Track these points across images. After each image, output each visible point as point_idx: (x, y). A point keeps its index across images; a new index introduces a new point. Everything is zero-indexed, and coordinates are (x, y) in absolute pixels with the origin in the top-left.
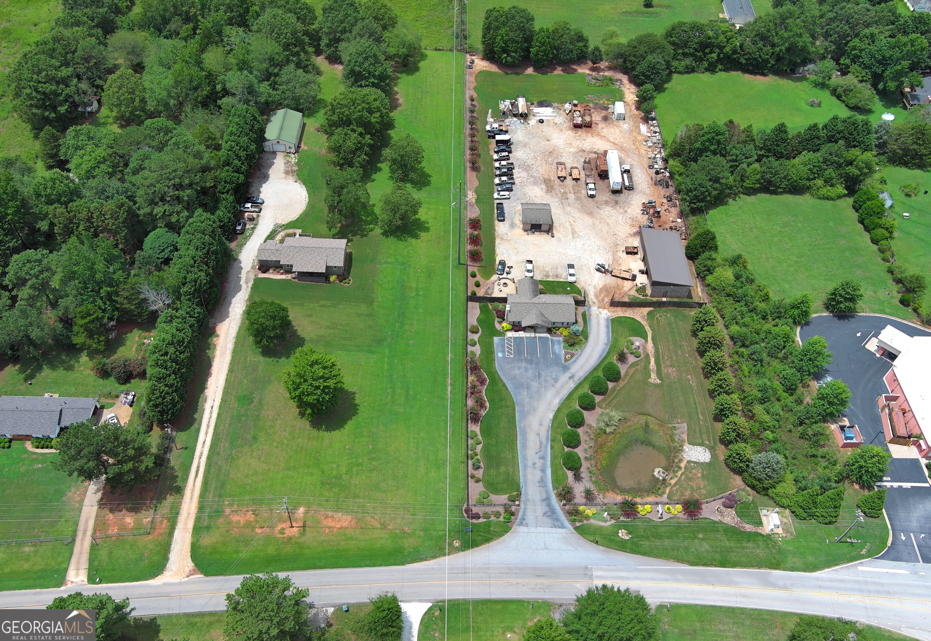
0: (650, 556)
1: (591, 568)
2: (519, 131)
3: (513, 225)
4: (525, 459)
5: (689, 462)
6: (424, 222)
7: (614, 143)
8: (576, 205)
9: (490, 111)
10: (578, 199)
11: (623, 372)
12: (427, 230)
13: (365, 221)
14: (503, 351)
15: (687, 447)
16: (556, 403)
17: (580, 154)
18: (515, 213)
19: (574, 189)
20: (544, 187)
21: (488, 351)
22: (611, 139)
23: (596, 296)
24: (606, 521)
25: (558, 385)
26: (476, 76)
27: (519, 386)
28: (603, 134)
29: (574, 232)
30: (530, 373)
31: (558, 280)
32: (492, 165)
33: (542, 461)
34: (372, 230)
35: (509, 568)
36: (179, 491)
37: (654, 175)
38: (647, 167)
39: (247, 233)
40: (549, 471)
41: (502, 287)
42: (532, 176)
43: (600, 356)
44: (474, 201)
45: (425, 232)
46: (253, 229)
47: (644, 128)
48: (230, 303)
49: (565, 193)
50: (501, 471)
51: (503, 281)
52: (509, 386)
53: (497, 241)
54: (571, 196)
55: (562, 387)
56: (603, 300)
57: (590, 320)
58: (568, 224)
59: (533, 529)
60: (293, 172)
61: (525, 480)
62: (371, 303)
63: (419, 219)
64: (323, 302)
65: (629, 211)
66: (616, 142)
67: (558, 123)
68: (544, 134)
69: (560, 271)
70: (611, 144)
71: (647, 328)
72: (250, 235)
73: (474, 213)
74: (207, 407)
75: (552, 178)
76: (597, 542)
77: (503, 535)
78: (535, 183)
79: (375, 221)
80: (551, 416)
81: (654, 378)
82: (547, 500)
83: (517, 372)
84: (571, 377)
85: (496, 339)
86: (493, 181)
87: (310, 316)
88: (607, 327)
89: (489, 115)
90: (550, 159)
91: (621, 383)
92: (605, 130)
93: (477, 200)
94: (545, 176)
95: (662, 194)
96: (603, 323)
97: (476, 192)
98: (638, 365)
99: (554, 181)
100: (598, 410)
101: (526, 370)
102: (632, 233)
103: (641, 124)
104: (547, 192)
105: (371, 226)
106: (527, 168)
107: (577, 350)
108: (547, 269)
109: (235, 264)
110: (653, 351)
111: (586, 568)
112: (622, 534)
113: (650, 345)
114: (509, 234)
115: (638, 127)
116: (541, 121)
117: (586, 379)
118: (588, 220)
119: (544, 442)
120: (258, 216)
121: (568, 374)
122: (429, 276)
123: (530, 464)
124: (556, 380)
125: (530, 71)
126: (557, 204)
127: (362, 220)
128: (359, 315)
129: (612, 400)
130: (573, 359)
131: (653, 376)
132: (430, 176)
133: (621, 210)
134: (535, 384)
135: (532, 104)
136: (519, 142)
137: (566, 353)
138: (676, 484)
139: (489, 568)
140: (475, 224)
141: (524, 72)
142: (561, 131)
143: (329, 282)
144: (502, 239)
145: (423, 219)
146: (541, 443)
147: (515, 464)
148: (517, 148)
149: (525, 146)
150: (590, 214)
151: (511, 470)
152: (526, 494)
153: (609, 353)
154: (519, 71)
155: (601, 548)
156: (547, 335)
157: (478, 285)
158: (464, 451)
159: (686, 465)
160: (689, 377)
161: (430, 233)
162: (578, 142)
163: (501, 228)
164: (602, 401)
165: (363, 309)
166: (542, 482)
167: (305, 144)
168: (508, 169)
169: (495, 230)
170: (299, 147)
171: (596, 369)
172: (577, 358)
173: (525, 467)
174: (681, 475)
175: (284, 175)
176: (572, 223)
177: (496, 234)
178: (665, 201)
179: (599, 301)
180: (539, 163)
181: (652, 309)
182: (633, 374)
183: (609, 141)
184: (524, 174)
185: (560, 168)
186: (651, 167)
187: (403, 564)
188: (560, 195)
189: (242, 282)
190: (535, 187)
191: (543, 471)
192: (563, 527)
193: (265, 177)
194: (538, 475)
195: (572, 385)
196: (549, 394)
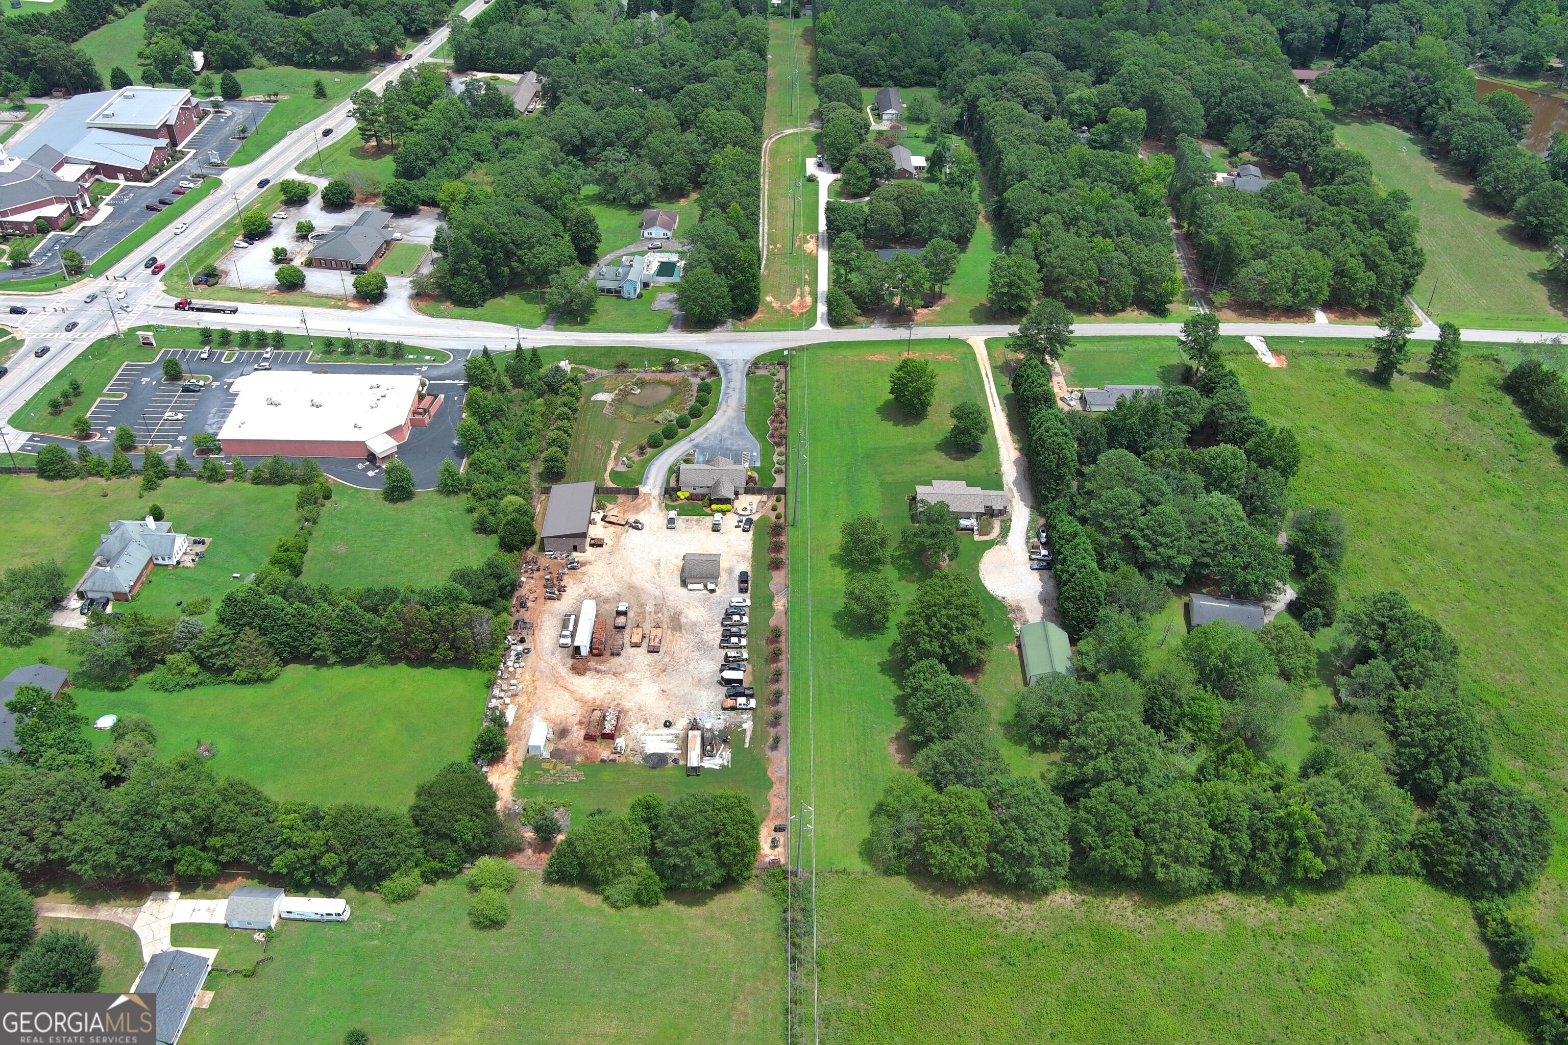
2: (705, 706)
3: (730, 571)
4: (741, 393)
5: (611, 393)
7: (566, 688)
9: (747, 746)
10: (642, 605)
12: (833, 557)
13: (905, 558)
14: (752, 455)
15: (609, 400)
16: (709, 425)
17: (620, 670)
18: (725, 585)
19: (644, 618)
20: (683, 620)
21: (766, 455)
22: (567, 695)
23: (650, 504)
25: (705, 435)
26: (768, 812)
27: (741, 434)
28: (577, 704)
29: (658, 565)
30: (729, 442)
31: (687, 518)
32: (749, 643)
34: (895, 549)
36: (994, 368)
37: (528, 639)
38: (532, 652)
39: (1031, 534)
40: (723, 387)
41: (749, 507)
42: (697, 634)
43: (661, 456)
44: (776, 599)
45: (834, 555)
46: (1028, 538)
47: (510, 715)
48: (1018, 473)
49: (656, 612)
50: (760, 387)
51: (748, 513)
52: (749, 434)
53: (750, 554)
54: (649, 608)
55: (701, 434)
56: (644, 500)
57: (663, 484)
58: (662, 575)
59: (740, 359)
60: (1013, 611)
61: (742, 382)
62: (881, 484)
65: (581, 591)
66: (561, 691)
67: (641, 724)
68: (667, 703)
69: (683, 525)
70: (571, 687)
71: (608, 479)
72: (1028, 531)
73: (778, 578)
74: (999, 407)
75: (670, 632)
76: (696, 354)
77: (761, 355)
78: (694, 624)
79: (894, 560)
80: (715, 417)
81: (616, 444)
82: (727, 372)
83: (741, 443)
84: (692, 440)
85: (758, 464)
86: (750, 617)
87: (938, 467)
88: (647, 478)
89: (749, 734)
90: (667, 660)
92: (572, 711)
93: (772, 599)
94: (678, 634)
95: (528, 613)
96: (650, 482)
97: (772, 610)
98: (629, 451)
99: (668, 628)
101: (732, 444)
102: (588, 566)
103: (511, 722)
104: (679, 614)
105: (897, 553)
106: (702, 646)
108: (697, 527)
109: (1030, 504)
110: (609, 462)
112: (676, 361)
113: (610, 466)
114: (735, 562)
115: (517, 717)
116: (668, 724)
117: (679, 440)
118: (637, 580)
119: (724, 403)
121: (694, 442)
122: (826, 512)
123: (737, 391)
124: (706, 438)
126: (671, 598)
127: (910, 559)
128: (892, 473)
130: (687, 453)
131: (616, 446)
132: (835, 626)
134: (726, 435)
135: (675, 761)
136: (707, 687)
137: (693, 456)
138: (627, 382)
140: (776, 565)
142: (640, 709)
144: (744, 556)
145: (838, 570)
146: (727, 402)
147: (749, 391)
148: (712, 677)
149: (700, 680)
150: (631, 587)
151: (752, 387)
152: (742, 376)
153: (652, 458)
157: (774, 509)
158: (789, 396)
159: (614, 391)
161: (828, 554)
162: (619, 689)
163: (745, 567)
165: (889, 479)
166: (729, 381)
167: (1012, 652)
168: (728, 641)
169: (752, 564)
170: (1019, 646)
171: (669, 446)
172: (683, 453)
173: (741, 389)
174: (620, 386)
175: (1023, 605)
176: (656, 576)
178: (529, 604)
179: (648, 500)
180: (684, 654)
183: (572, 692)
184: (707, 637)
185: (657, 640)
186: (527, 651)
187: (829, 342)
188: (664, 610)
189: (1015, 489)
190: (694, 619)
191: (727, 387)
192: (718, 360)
193: (1043, 600)
194: (732, 385)
195: (693, 435)
196: (714, 429)
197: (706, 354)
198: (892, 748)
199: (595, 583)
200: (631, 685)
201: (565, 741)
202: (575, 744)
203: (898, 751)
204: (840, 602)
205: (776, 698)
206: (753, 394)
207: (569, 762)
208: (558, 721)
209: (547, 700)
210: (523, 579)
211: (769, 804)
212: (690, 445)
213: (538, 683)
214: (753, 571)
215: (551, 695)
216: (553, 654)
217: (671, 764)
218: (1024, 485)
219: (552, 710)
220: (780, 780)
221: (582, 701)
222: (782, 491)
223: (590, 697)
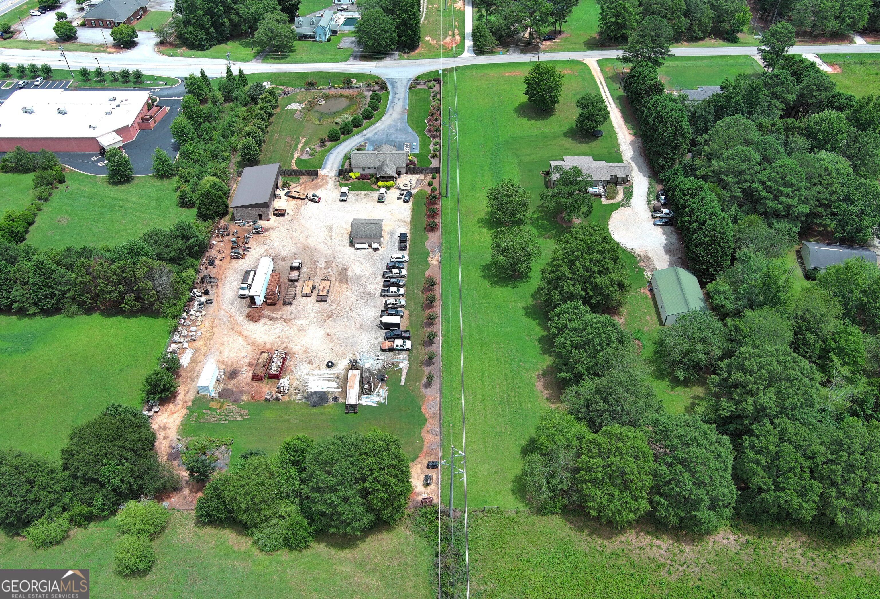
2: (365, 349)
3: (392, 233)
4: (404, 101)
6: (483, 228)
7: (240, 334)
8: (318, 255)
9: (403, 384)
10: (314, 262)
12: (480, 221)
13: (543, 219)
14: (412, 146)
15: (299, 109)
16: (378, 124)
17: (291, 317)
18: (387, 244)
19: (316, 272)
20: (350, 274)
21: (423, 145)
22: (241, 339)
23: (327, 183)
25: (375, 131)
26: (421, 448)
27: (404, 130)
28: (250, 347)
29: (330, 230)
30: (394, 136)
31: (357, 192)
32: (407, 291)
33: (394, 101)
34: (534, 212)
37: (212, 292)
38: (214, 303)
39: (651, 197)
40: (390, 97)
41: (409, 184)
42: (361, 285)
43: (338, 147)
44: (431, 255)
45: (481, 219)
46: (649, 201)
47: (185, 360)
48: (634, 151)
49: (326, 268)
50: (420, 97)
51: (408, 188)
52: (410, 129)
53: (409, 219)
54: (321, 264)
55: (372, 131)
56: (322, 180)
58: (333, 237)
59: (404, 78)
60: (642, 260)
61: (405, 94)
62: (519, 163)
63: (488, 229)
66: (236, 336)
67: (305, 365)
68: (331, 345)
69: (354, 199)
70: (245, 332)
71: (293, 165)
72: (648, 195)
73: (433, 238)
74: (613, 105)
75: (337, 284)
76: (370, 75)
77: (421, 75)
78: (359, 277)
79: (533, 222)
80: (383, 118)
81: (303, 140)
82: (394, 87)
83: (403, 137)
85: (417, 152)
86: (408, 271)
87: (566, 149)
88: (326, 163)
89: (405, 373)
90: (333, 307)
92: (244, 354)
93: (428, 255)
94: (345, 286)
95: (215, 270)
96: (328, 166)
97: (428, 264)
99: (336, 280)
101: (396, 138)
102: (271, 231)
103: (185, 367)
104: (346, 269)
105: (536, 216)
106: (365, 296)
108: (365, 199)
109: (648, 175)
110: (296, 153)
112: (354, 81)
113: (297, 155)
114: (396, 226)
115: (193, 360)
116: (330, 365)
117: (354, 135)
118: (311, 242)
119: (391, 109)
121: (366, 137)
122: (473, 186)
123: (401, 100)
124: (376, 134)
126: (340, 256)
127: (547, 220)
128: (528, 155)
130: (360, 144)
131: (303, 141)
132: (483, 277)
134: (391, 131)
135: (335, 399)
136: (369, 330)
137: (364, 146)
138: (314, 96)
140: (431, 228)
142: (306, 351)
144: (404, 221)
145: (485, 230)
146: (393, 108)
147: (411, 100)
148: (372, 322)
149: (362, 325)
150: (306, 248)
151: (414, 97)
152: (406, 90)
153: (331, 149)
155: (368, 73)
157: (430, 184)
158: (443, 102)
159: (304, 102)
160: (277, 137)
161: (476, 218)
162: (288, 334)
163: (406, 229)
165: (526, 159)
166: (395, 93)
167: (645, 296)
168: (388, 291)
170: (651, 290)
171: (345, 140)
172: (356, 144)
173: (405, 98)
174: (308, 99)
175: (650, 255)
176: (329, 239)
177: (410, 226)
178: (217, 263)
179: (326, 179)
180: (349, 302)
183: (245, 337)
184: (370, 287)
185: (325, 291)
186: (210, 302)
188: (334, 265)
189: (633, 164)
190: (359, 273)
191: (394, 98)
192: (387, 79)
194: (397, 96)
195: (364, 132)
196: (382, 127)
197: (378, 75)
198: (539, 385)
199: (275, 245)
200: (299, 330)
201: (233, 382)
202: (243, 385)
203: (545, 387)
204: (487, 257)
205: (430, 340)
206: (414, 102)
207: (236, 401)
208: (230, 363)
209: (222, 345)
210: (214, 242)
211: (422, 441)
212: (362, 139)
213: (215, 330)
214: (411, 233)
215: (226, 340)
216: (232, 304)
217: (331, 402)
218: (641, 160)
219: (226, 354)
220: (434, 416)
221: (253, 344)
222: (437, 170)
223: (261, 341)
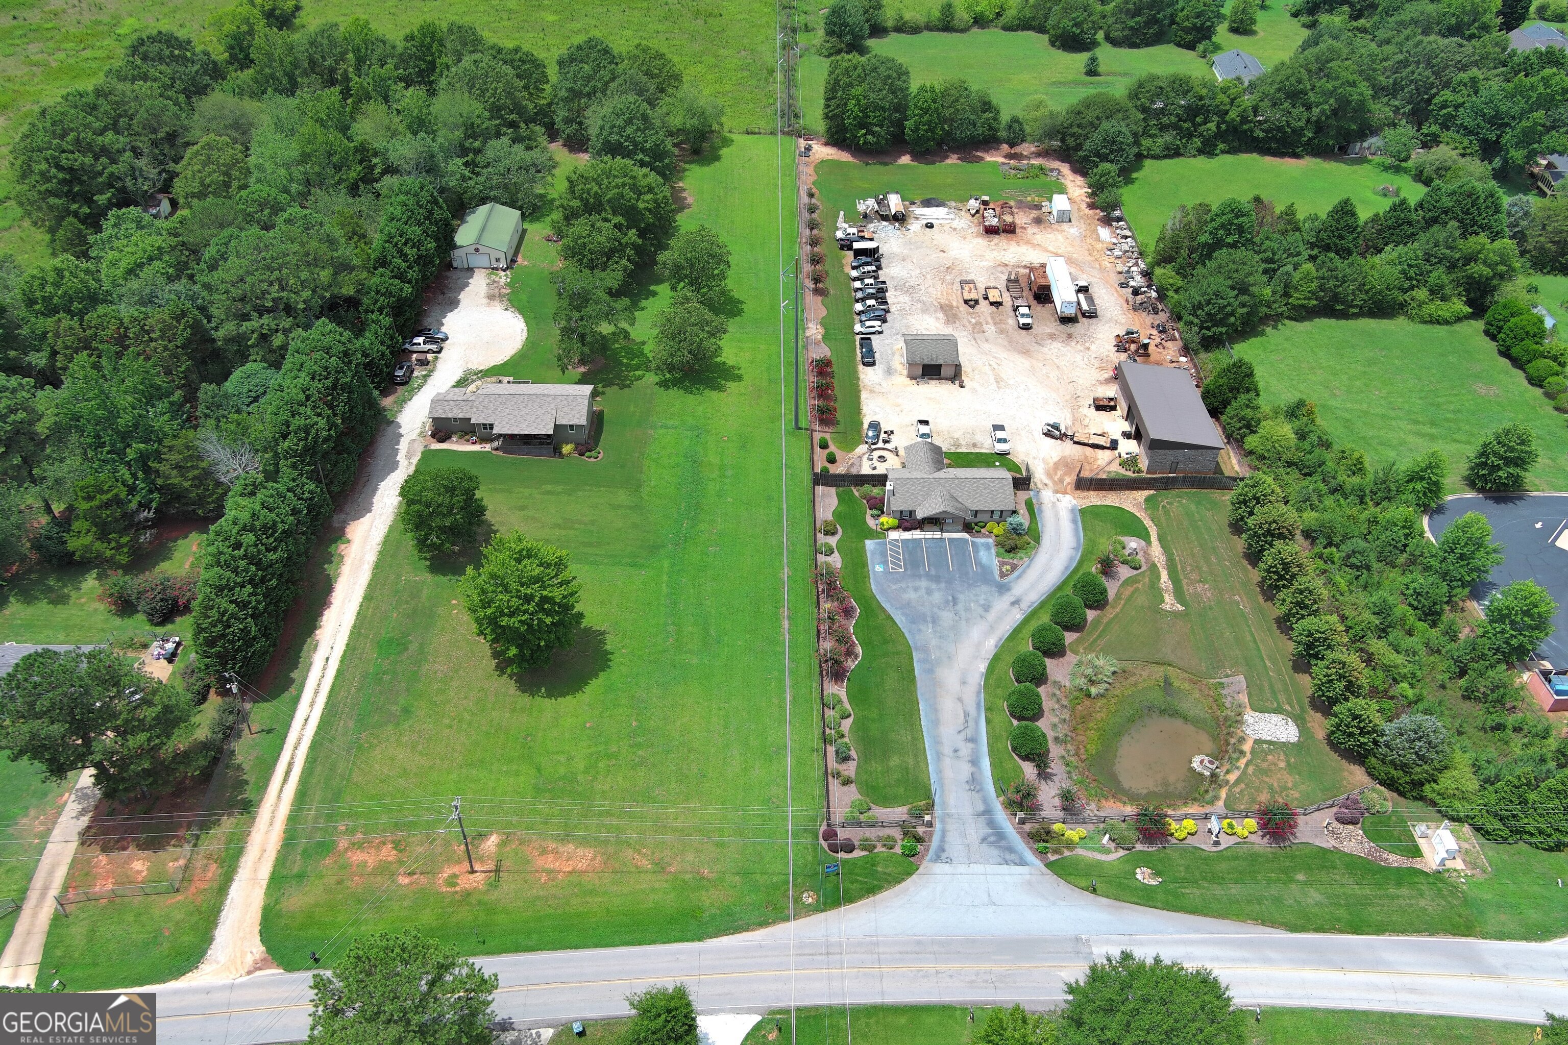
0: (1205, 915)
1: (1088, 940)
2: (892, 239)
3: (889, 371)
4: (937, 742)
5: (1258, 742)
6: (733, 367)
7: (1056, 254)
8: (1000, 341)
9: (842, 213)
10: (1002, 331)
11: (1111, 594)
12: (739, 378)
13: (628, 366)
14: (885, 563)
15: (1250, 716)
16: (990, 645)
17: (1000, 269)
18: (893, 354)
19: (993, 318)
20: (941, 315)
21: (856, 562)
22: (1051, 248)
23: (1049, 475)
24: (1108, 852)
25: (991, 616)
27: (917, 618)
28: (1035, 242)
29: (998, 380)
30: (937, 597)
31: (977, 451)
33: (970, 745)
34: (639, 378)
35: (919, 943)
36: (248, 808)
37: (1130, 296)
38: (1116, 285)
40: (986, 763)
41: (875, 462)
42: (919, 301)
43: (1067, 568)
44: (820, 337)
45: (734, 380)
46: (426, 377)
47: (1104, 233)
49: (979, 324)
50: (892, 764)
51: (876, 454)
52: (899, 619)
53: (864, 395)
54: (990, 329)
55: (1000, 619)
56: (1061, 481)
57: (1041, 511)
58: (987, 367)
59: (962, 869)
60: (501, 296)
61: (941, 780)
62: (638, 488)
63: (724, 363)
64: (549, 487)
65: (1093, 347)
66: (1060, 251)
67: (959, 228)
68: (935, 243)
69: (979, 438)
70: (1051, 255)
71: (1148, 523)
72: (420, 387)
74: (318, 659)
75: (955, 304)
76: (1095, 890)
77: (903, 880)
78: (925, 311)
79: (645, 365)
80: (982, 667)
81: (1170, 602)
82: (987, 814)
83: (911, 595)
84: (1016, 603)
85: (870, 544)
88: (1074, 521)
89: (840, 218)
90: (948, 277)
91: (1110, 612)
92: (1038, 237)
93: (824, 337)
94: (943, 301)
95: (1149, 322)
96: (1065, 516)
98: (1137, 582)
99: (958, 307)
100: (1070, 658)
101: (929, 592)
102: (1102, 379)
103: (1099, 228)
104: (947, 322)
105: (638, 373)
106: (909, 290)
107: (1021, 559)
108: (956, 435)
109: (390, 429)
110: (1163, 559)
111: (1077, 939)
112: (1143, 875)
113: (1156, 551)
114: (884, 384)
115: (1095, 231)
116: (930, 226)
117: (1042, 605)
118: (1022, 362)
119: (973, 711)
120: (436, 358)
121: (1008, 598)
122: (743, 447)
123: (947, 750)
124: (987, 608)
125: (905, 159)
126: (965, 340)
127: (622, 364)
128: (615, 507)
129: (1095, 640)
130: (1016, 574)
131: (1169, 599)
132: (742, 303)
133: (1079, 347)
134: (947, 616)
135: (913, 203)
136: (893, 253)
137: (1002, 564)
138: (1238, 781)
139: (877, 944)
140: (823, 368)
141: (895, 161)
142: (965, 238)
143: (561, 455)
144: (872, 391)
145: (730, 362)
146: (966, 715)
147: (919, 753)
148: (890, 260)
149: (904, 260)
150: (1026, 352)
151: (911, 761)
152: (944, 803)
154: (887, 160)
155: (1104, 900)
156: (965, 535)
157: (832, 459)
158: (816, 731)
159: (1253, 748)
160: (1237, 597)
161: (743, 383)
162: (995, 253)
163: (867, 375)
164: (1078, 641)
166: (974, 782)
167: (524, 259)
168: (877, 290)
169: (858, 378)
170: (513, 261)
172: (1024, 572)
173: (939, 756)
174: (1247, 765)
175: (486, 301)
176: (995, 366)
177: (861, 385)
178: (1155, 332)
179: (1055, 483)
180: (929, 282)
181: (1152, 492)
182: (1131, 596)
183: (1047, 251)
184: (905, 299)
186: (1125, 285)
187: (700, 939)
188: (970, 327)
190: (926, 317)
191: (975, 762)
192: (1022, 863)
193: (453, 304)
194: (966, 770)
195: (1017, 616)
196: (976, 632)
197: (1064, 888)
198: (690, 200)
201: (1033, 215)
202: (1021, 213)
203: (685, 199)
204: (732, 326)
205: (814, 242)
208: (1049, 229)
210: (1185, 359)
212: (1016, 592)
213: (1091, 258)
214: (856, 372)
217: (917, 201)
219: (1060, 237)
221: (1032, 244)
222: (820, 482)
